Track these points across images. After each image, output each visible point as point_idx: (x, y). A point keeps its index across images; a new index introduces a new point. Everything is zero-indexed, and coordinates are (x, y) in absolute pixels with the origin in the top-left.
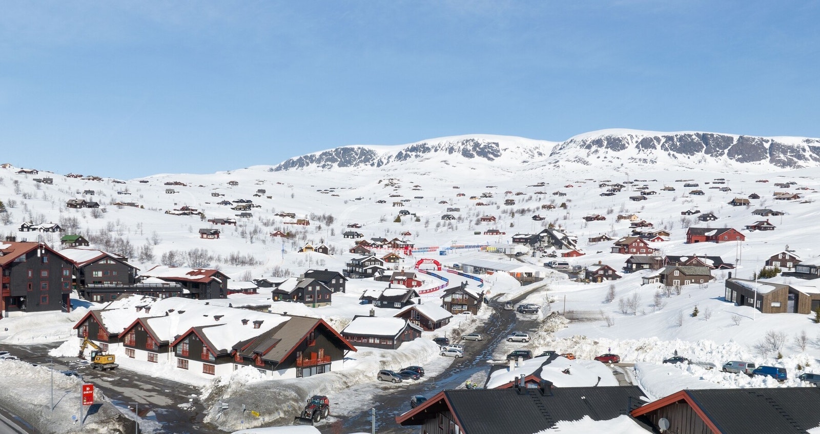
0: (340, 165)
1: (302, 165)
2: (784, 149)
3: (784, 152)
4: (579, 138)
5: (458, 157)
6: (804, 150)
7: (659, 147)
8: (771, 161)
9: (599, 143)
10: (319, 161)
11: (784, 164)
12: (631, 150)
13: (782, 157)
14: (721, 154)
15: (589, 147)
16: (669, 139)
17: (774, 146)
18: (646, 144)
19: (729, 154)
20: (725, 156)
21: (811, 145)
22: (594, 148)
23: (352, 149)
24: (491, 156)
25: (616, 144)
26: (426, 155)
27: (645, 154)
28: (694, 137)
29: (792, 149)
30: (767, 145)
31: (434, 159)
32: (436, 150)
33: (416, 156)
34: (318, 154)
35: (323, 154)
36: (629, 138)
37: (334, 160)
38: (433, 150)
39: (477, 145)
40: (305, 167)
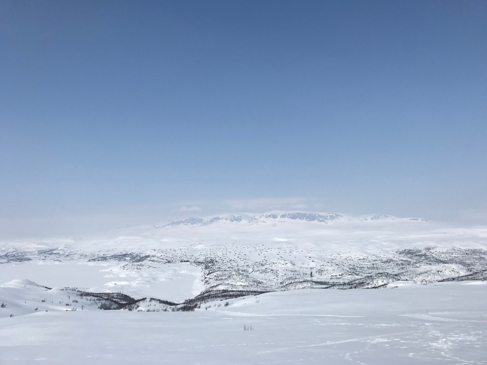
0: (191, 224)
1: (178, 224)
2: (321, 217)
3: (321, 218)
4: (265, 214)
5: (228, 221)
6: (327, 217)
7: (286, 217)
8: (318, 220)
9: (270, 216)
10: (184, 222)
11: (321, 221)
12: (279, 218)
13: (321, 219)
14: (304, 219)
15: (267, 218)
16: (289, 215)
17: (319, 216)
18: (283, 216)
19: (306, 219)
20: (305, 219)
21: (330, 215)
22: (268, 218)
23: (195, 219)
24: (239, 221)
25: (274, 217)
26: (219, 221)
27: (282, 219)
28: (296, 214)
29: (323, 216)
30: (317, 216)
31: (221, 222)
32: (222, 219)
33: (216, 221)
34: (184, 220)
35: (186, 220)
36: (278, 214)
37: (189, 222)
38: (221, 219)
39: (235, 217)
40: (179, 225)
